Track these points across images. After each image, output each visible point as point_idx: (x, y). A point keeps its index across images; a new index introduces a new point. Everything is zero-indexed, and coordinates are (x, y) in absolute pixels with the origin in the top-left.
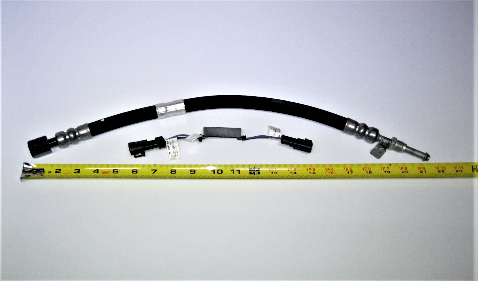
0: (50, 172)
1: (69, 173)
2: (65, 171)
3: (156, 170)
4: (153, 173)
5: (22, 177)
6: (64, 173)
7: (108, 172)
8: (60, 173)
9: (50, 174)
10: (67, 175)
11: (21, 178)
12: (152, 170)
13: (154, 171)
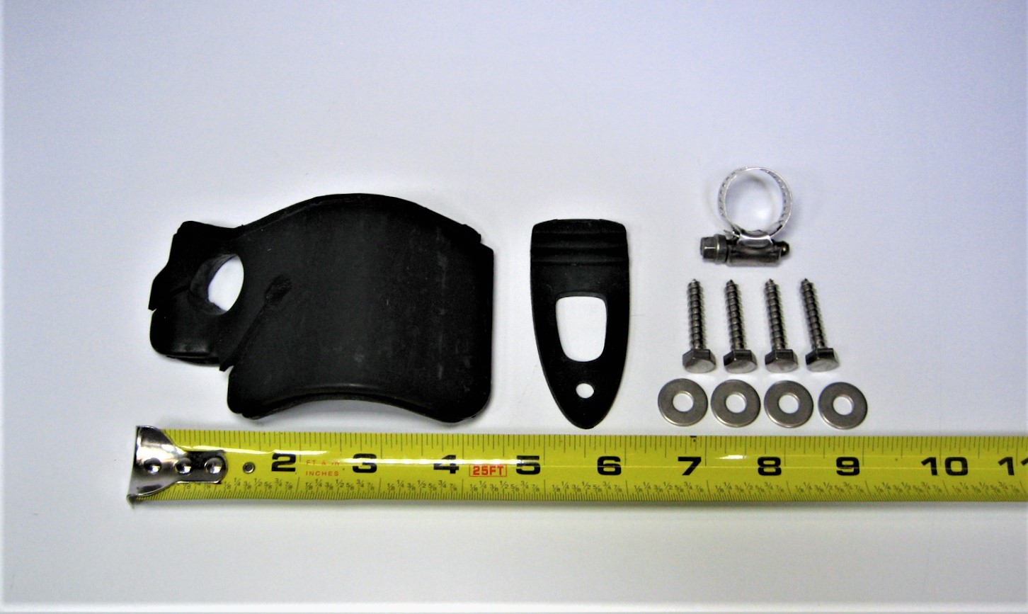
0: (248, 467)
1: (330, 474)
2: (314, 461)
3: (696, 461)
4: (688, 472)
5: (136, 493)
6: (312, 473)
7: (498, 470)
8: (293, 470)
9: (250, 478)
10: (325, 479)
11: (133, 499)
12: (681, 459)
13: (690, 463)
